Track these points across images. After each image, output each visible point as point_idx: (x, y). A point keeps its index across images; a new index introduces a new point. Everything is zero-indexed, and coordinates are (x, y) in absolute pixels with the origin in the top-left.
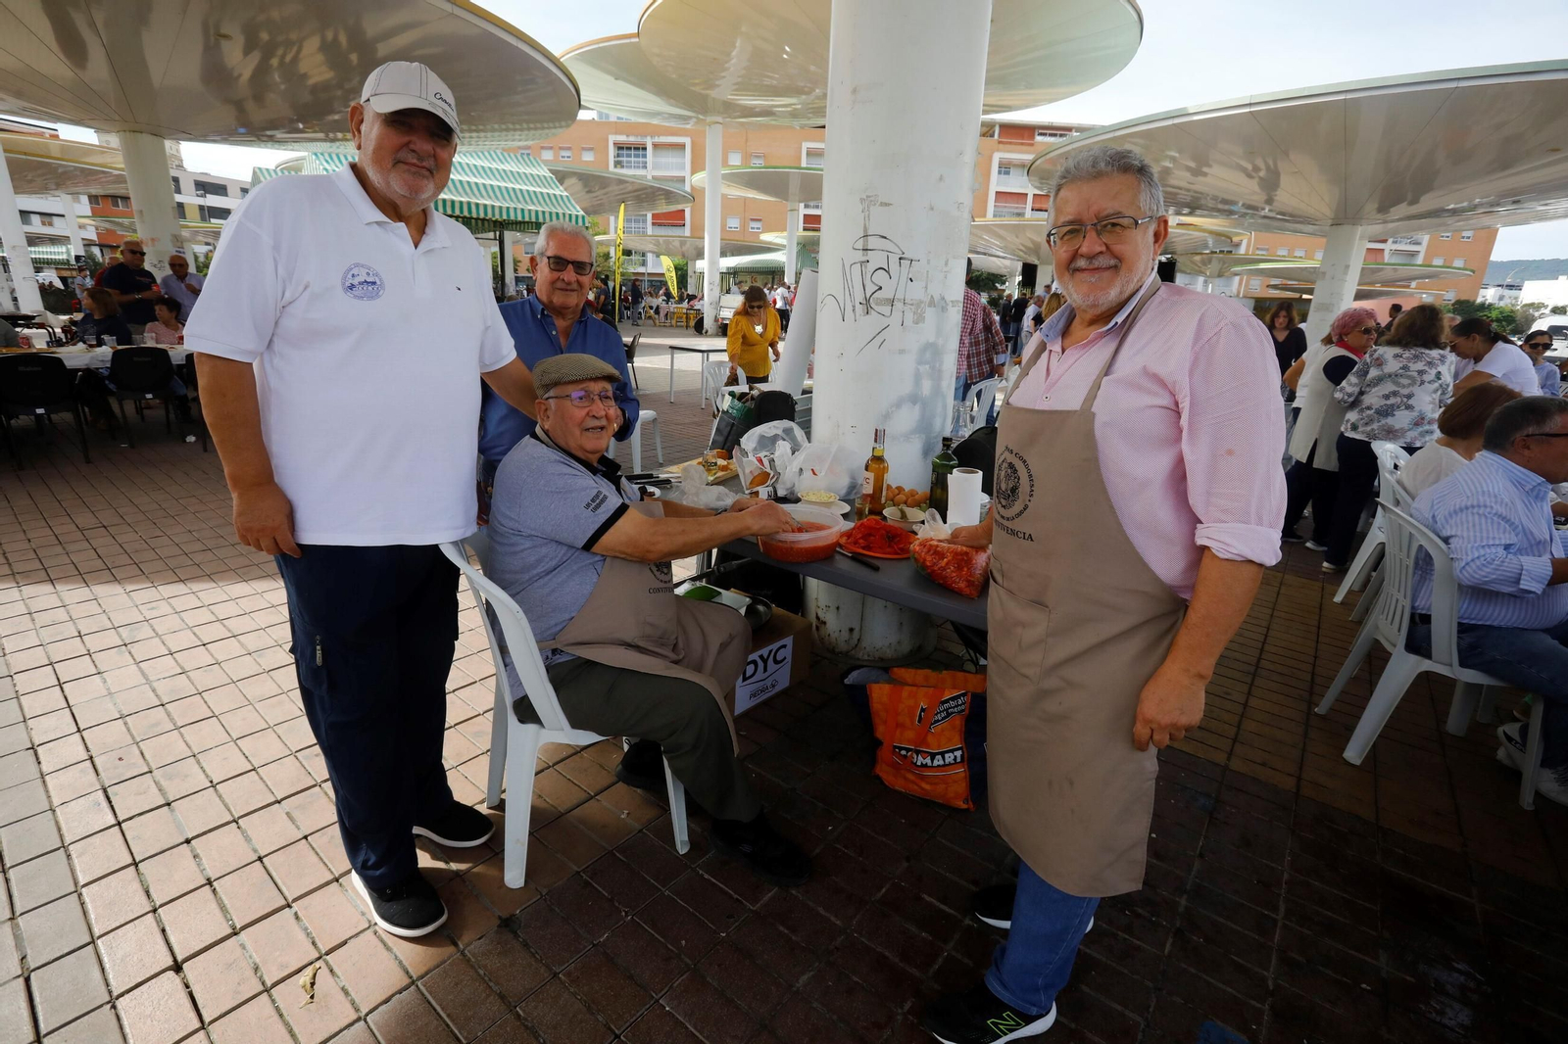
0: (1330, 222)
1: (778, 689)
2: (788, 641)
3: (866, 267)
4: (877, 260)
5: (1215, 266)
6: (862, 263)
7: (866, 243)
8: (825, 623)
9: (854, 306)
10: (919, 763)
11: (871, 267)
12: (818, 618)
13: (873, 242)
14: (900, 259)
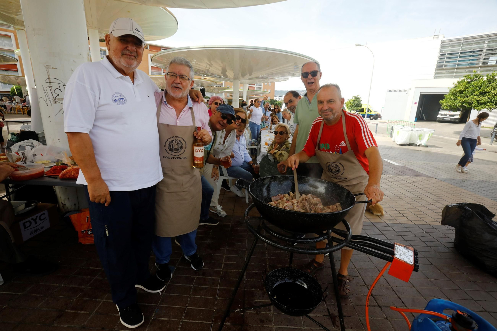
1: (44, 229)
2: (46, 212)
3: (52, 88)
4: (55, 86)
6: (50, 87)
7: (50, 80)
8: (65, 205)
9: (50, 101)
10: (90, 233)
11: (53, 88)
12: (62, 203)
13: (52, 80)
14: (64, 86)
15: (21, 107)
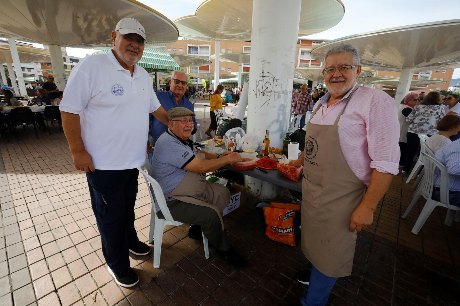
0: (402, 67)
1: (236, 208)
2: (239, 194)
3: (263, 82)
4: (266, 79)
5: (366, 81)
6: (262, 80)
7: (263, 74)
8: (250, 188)
9: (259, 93)
10: (279, 232)
11: (265, 82)
12: (248, 186)
13: (265, 74)
14: (273, 79)
15: (209, 95)
